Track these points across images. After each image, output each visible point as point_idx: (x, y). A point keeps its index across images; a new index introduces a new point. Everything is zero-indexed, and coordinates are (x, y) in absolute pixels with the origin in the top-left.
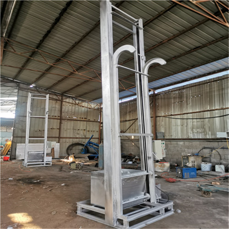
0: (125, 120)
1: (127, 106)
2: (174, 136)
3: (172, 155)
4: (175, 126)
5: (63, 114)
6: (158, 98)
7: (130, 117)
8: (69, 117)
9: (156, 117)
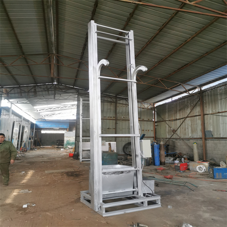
0: (175, 118)
1: (177, 104)
2: (223, 135)
3: (221, 155)
4: (223, 124)
5: (118, 115)
6: (205, 95)
7: (180, 116)
8: (124, 118)
9: (204, 115)
